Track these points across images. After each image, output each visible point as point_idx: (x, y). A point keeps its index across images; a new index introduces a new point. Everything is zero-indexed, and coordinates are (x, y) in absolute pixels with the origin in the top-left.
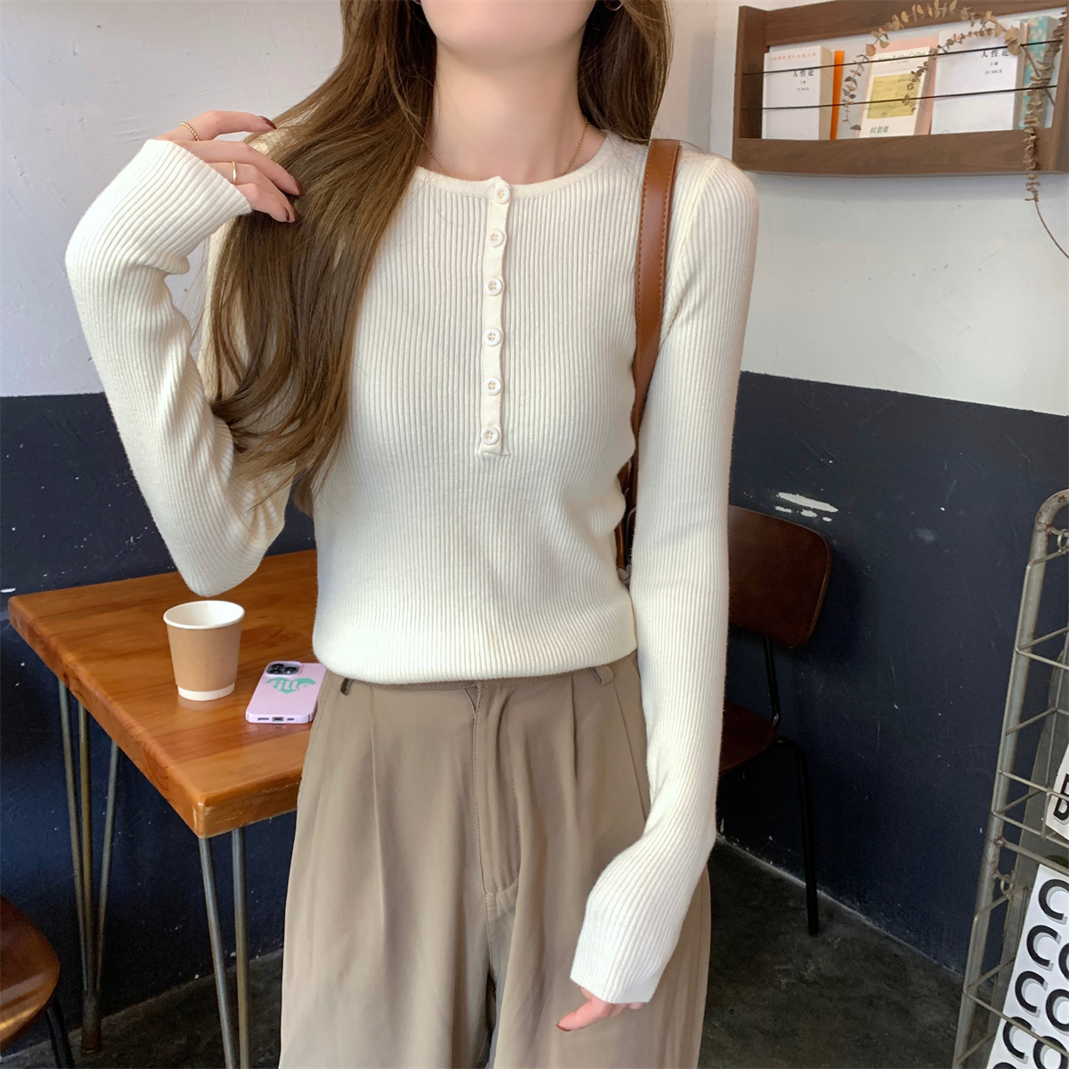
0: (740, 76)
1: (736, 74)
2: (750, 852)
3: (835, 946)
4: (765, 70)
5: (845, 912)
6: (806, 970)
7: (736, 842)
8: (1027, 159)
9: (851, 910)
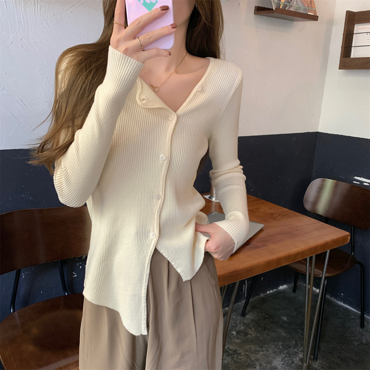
1: (343, 34)
2: (334, 299)
6: (363, 340)
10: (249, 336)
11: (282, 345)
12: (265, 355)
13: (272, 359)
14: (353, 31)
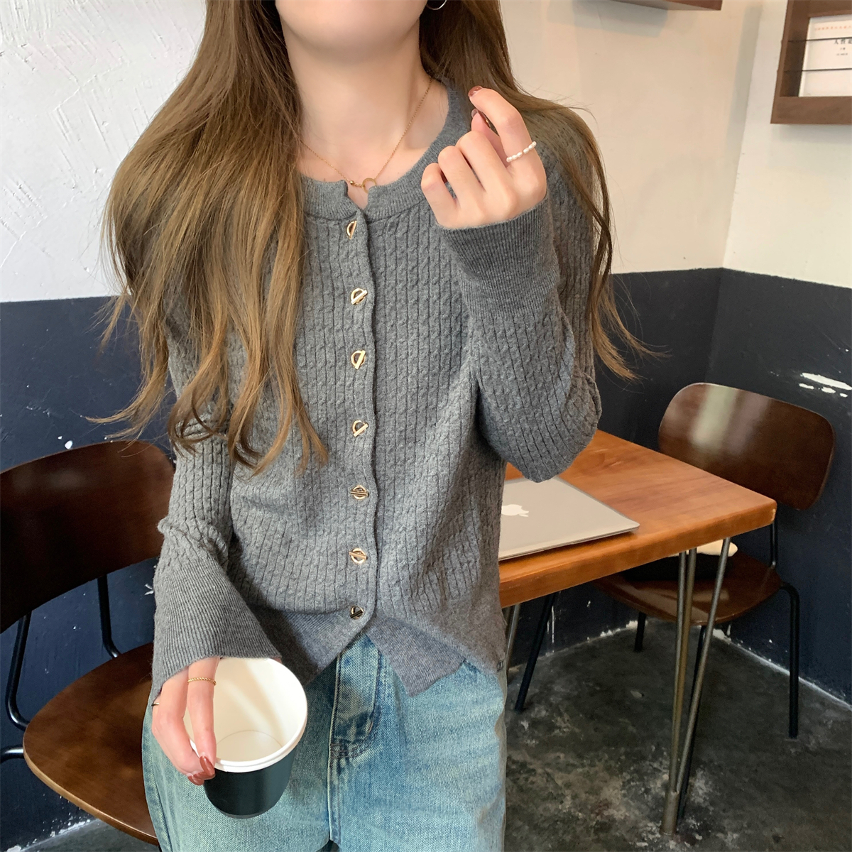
0: (786, 43)
1: (782, 42)
2: (753, 652)
3: (830, 726)
4: (808, 38)
5: (833, 700)
6: (809, 743)
7: (740, 643)
9: (838, 700)
10: (557, 731)
11: (626, 754)
12: (587, 775)
13: (602, 784)
14: (806, 36)
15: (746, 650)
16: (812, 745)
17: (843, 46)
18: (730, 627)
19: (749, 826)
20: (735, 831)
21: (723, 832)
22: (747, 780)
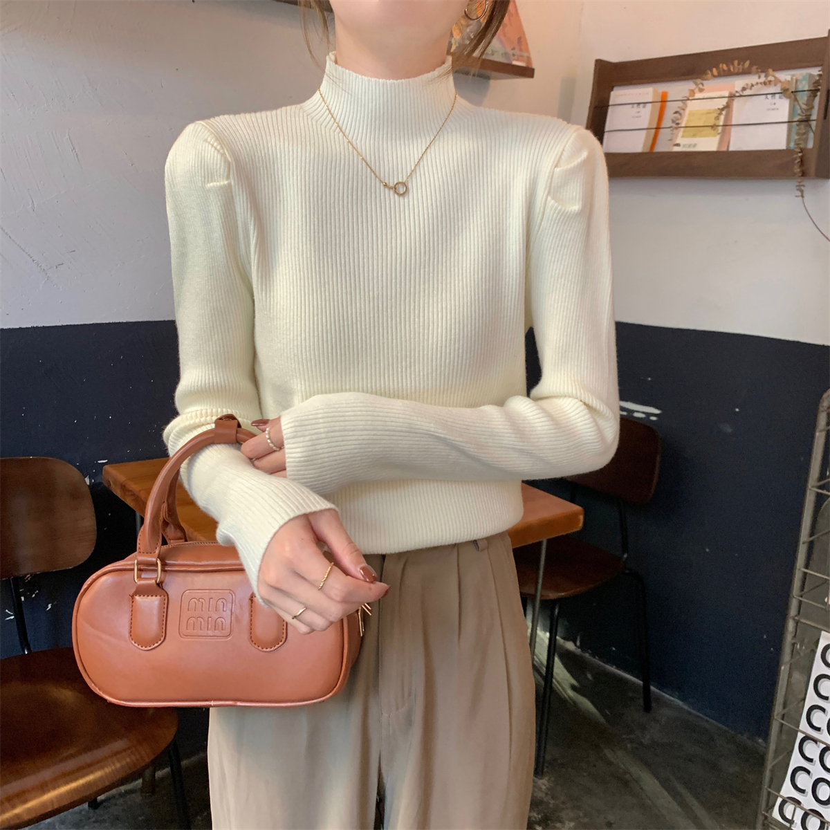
0: (593, 109)
1: (590, 108)
2: (598, 660)
3: (663, 722)
4: (610, 103)
5: (668, 699)
7: (588, 653)
8: (797, 170)
9: (672, 698)
14: (608, 101)
15: (594, 659)
16: (646, 740)
17: (638, 110)
18: (579, 638)
19: (585, 815)
20: (571, 820)
21: (560, 822)
22: (585, 774)
